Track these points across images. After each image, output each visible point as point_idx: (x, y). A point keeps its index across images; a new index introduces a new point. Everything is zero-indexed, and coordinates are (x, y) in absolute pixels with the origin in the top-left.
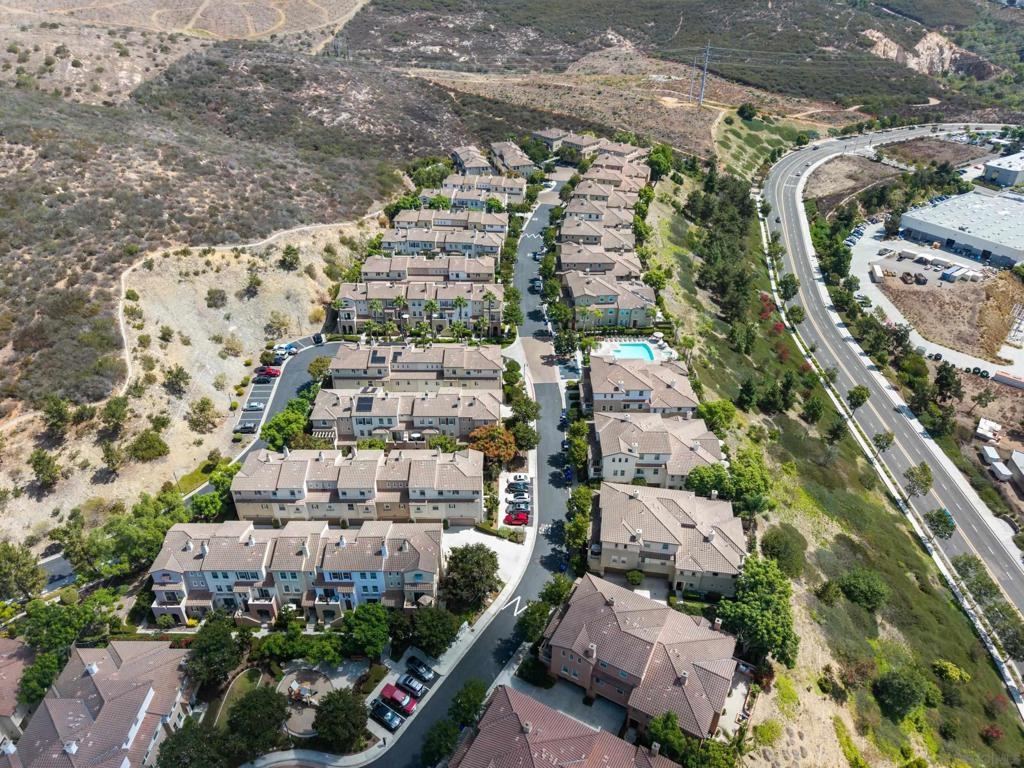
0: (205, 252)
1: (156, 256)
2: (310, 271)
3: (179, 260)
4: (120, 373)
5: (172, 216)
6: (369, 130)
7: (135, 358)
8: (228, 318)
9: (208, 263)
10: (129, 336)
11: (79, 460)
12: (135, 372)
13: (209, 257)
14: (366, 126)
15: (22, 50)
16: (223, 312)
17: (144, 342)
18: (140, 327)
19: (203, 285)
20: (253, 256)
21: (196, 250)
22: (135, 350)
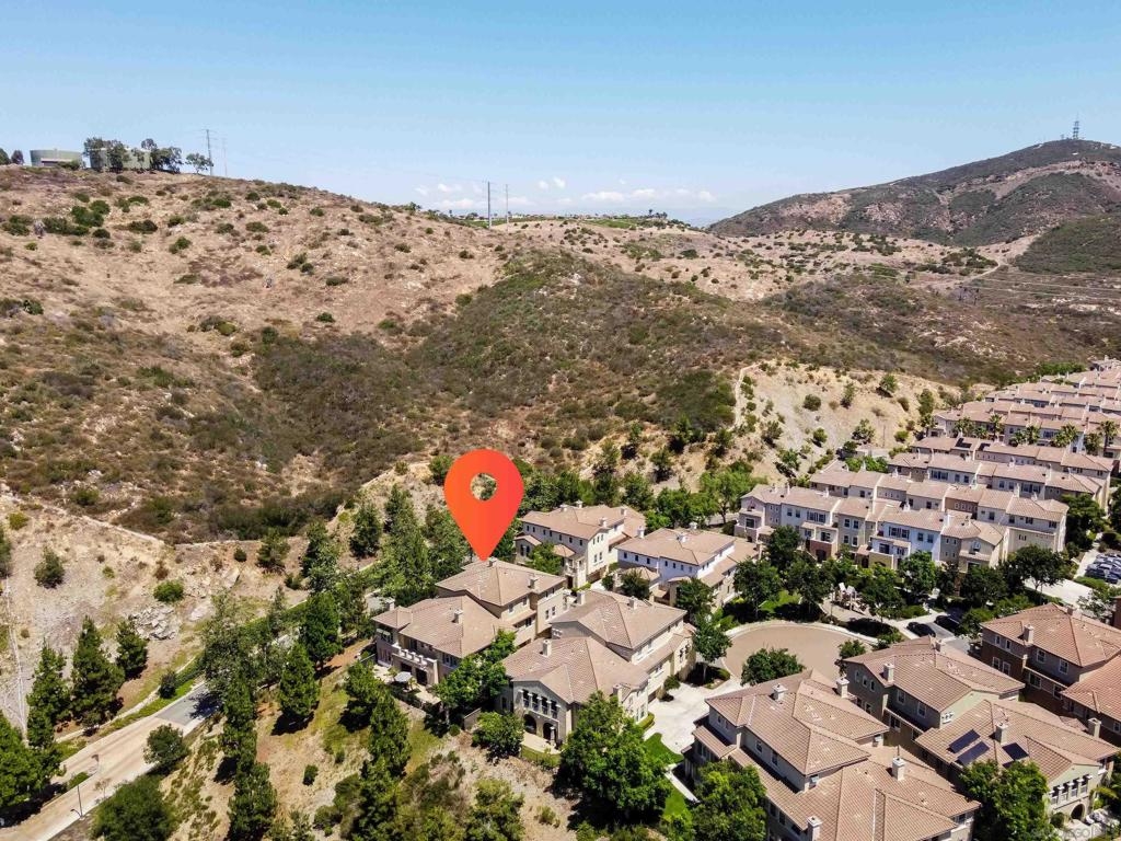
0: (811, 369)
1: (772, 363)
2: (904, 404)
3: (788, 370)
4: (729, 419)
5: (787, 343)
6: (987, 354)
7: (743, 414)
8: (818, 419)
9: (811, 377)
10: (742, 401)
11: (687, 466)
12: (740, 421)
13: (813, 373)
14: (984, 350)
15: (675, 270)
16: (814, 414)
17: (751, 407)
18: (750, 398)
19: (804, 391)
20: (852, 378)
21: (803, 367)
22: (743, 409)
